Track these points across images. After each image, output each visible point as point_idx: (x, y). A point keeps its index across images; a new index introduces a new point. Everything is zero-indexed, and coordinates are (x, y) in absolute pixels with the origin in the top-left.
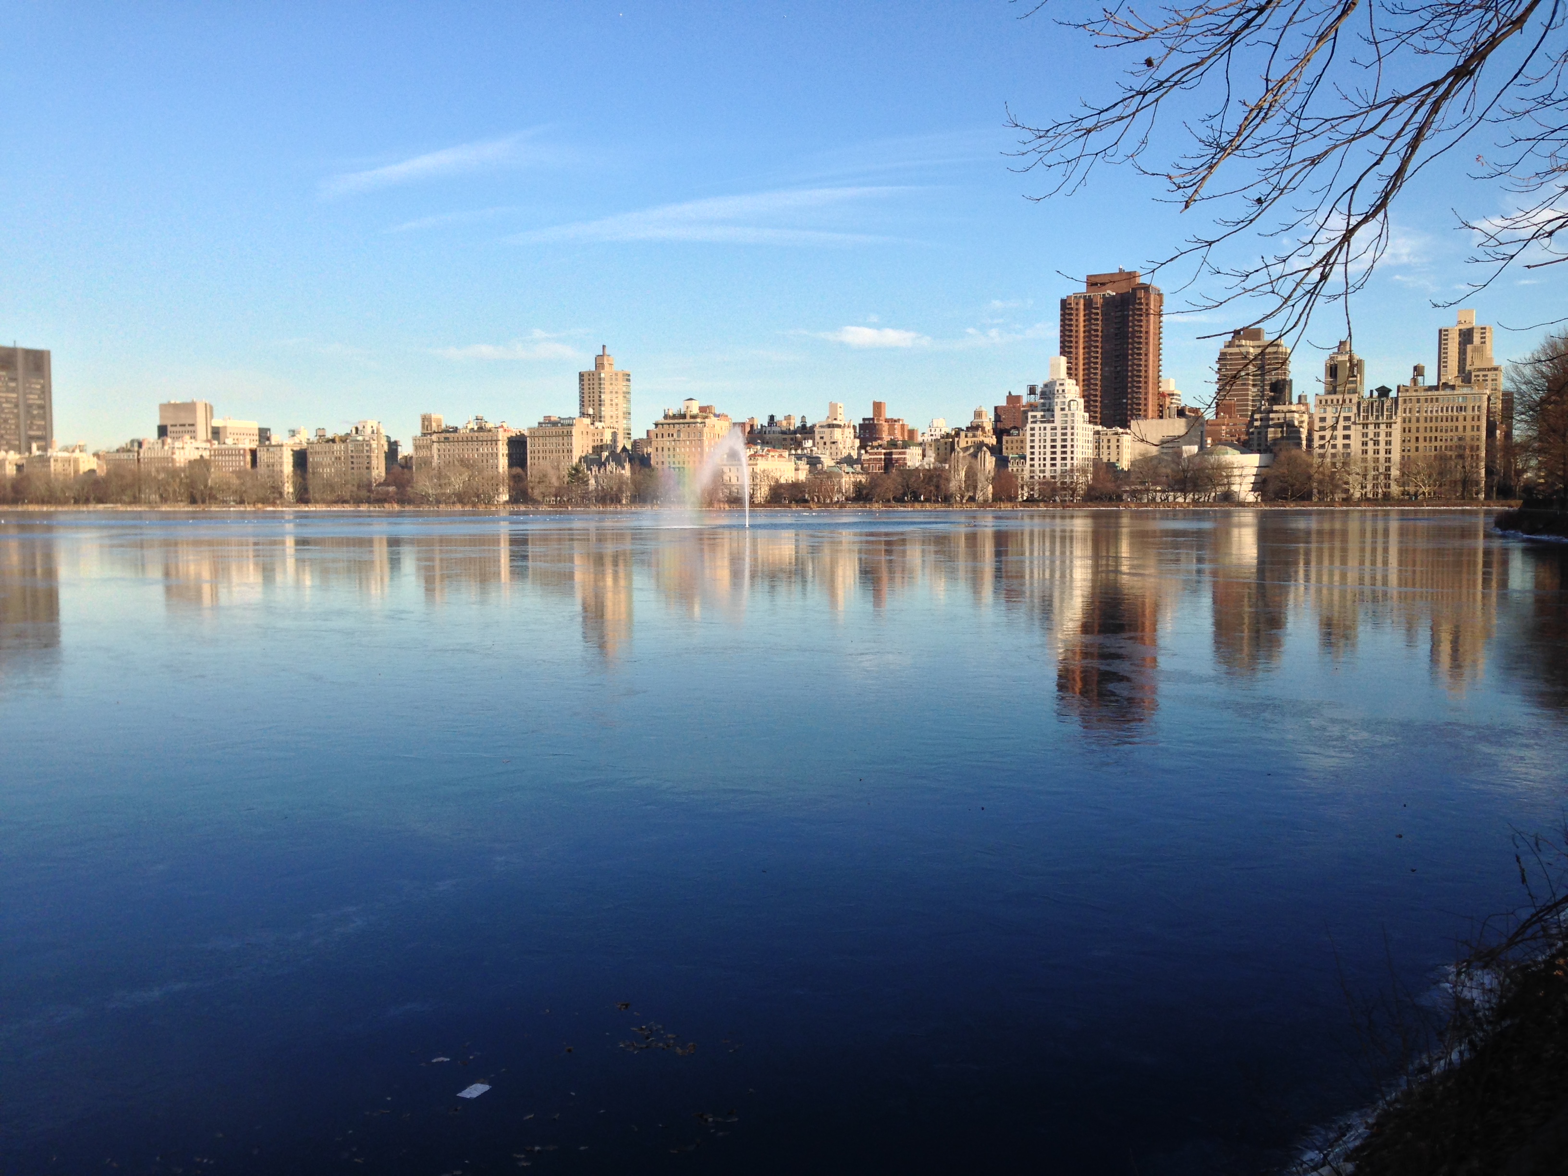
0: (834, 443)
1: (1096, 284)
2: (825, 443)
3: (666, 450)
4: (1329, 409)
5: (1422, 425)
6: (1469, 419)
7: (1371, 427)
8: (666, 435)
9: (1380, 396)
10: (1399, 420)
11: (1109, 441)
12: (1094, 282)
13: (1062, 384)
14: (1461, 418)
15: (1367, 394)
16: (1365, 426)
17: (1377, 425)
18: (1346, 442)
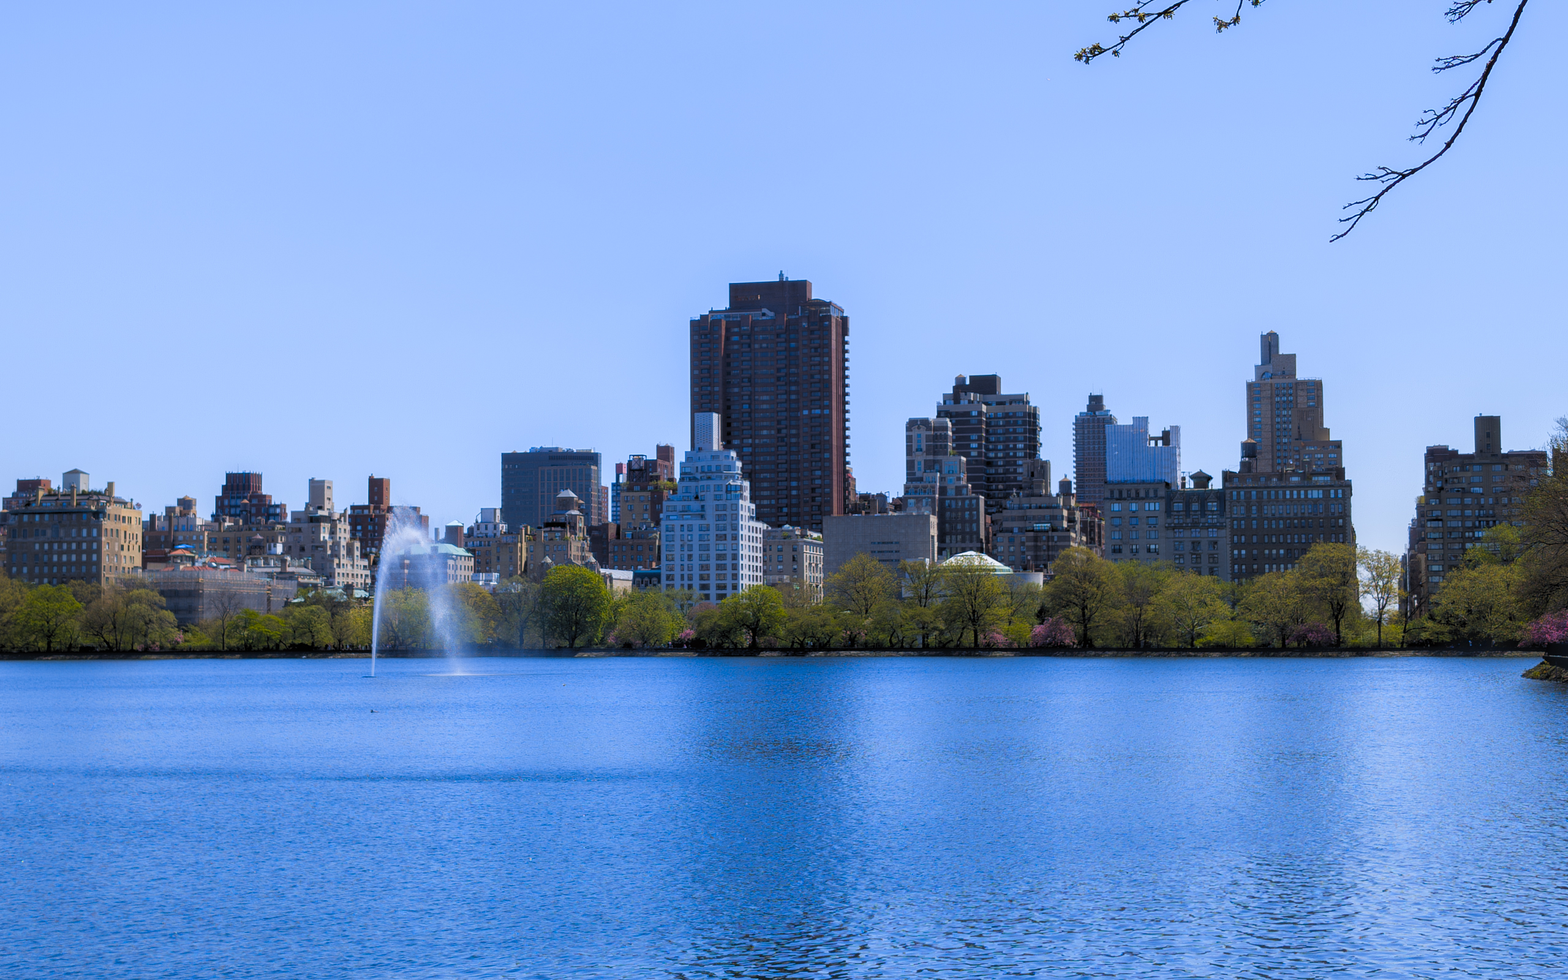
1: (743, 297)
4: (1125, 503)
7: (1187, 534)
12: (740, 293)
13: (719, 459)
15: (1178, 485)
16: (1179, 531)
17: (1196, 531)
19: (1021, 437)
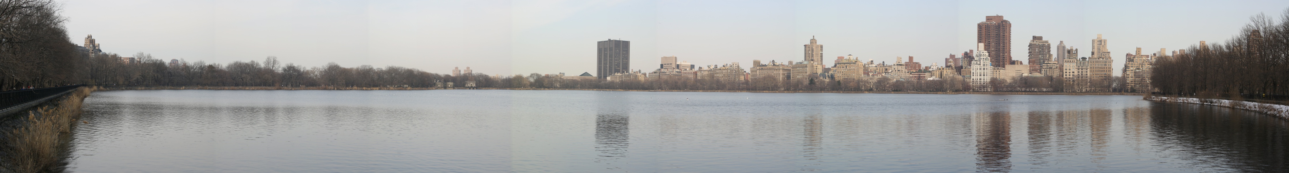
0: (898, 71)
1: (989, 19)
2: (896, 71)
3: (841, 72)
4: (1068, 63)
5: (1095, 69)
6: (1107, 68)
7: (1080, 70)
8: (841, 67)
9: (1082, 60)
10: (1089, 68)
11: (996, 71)
12: (988, 18)
13: (983, 53)
14: (1105, 68)
15: (1078, 59)
16: (1079, 69)
17: (1082, 69)
18: (1073, 74)
19: (1046, 49)
